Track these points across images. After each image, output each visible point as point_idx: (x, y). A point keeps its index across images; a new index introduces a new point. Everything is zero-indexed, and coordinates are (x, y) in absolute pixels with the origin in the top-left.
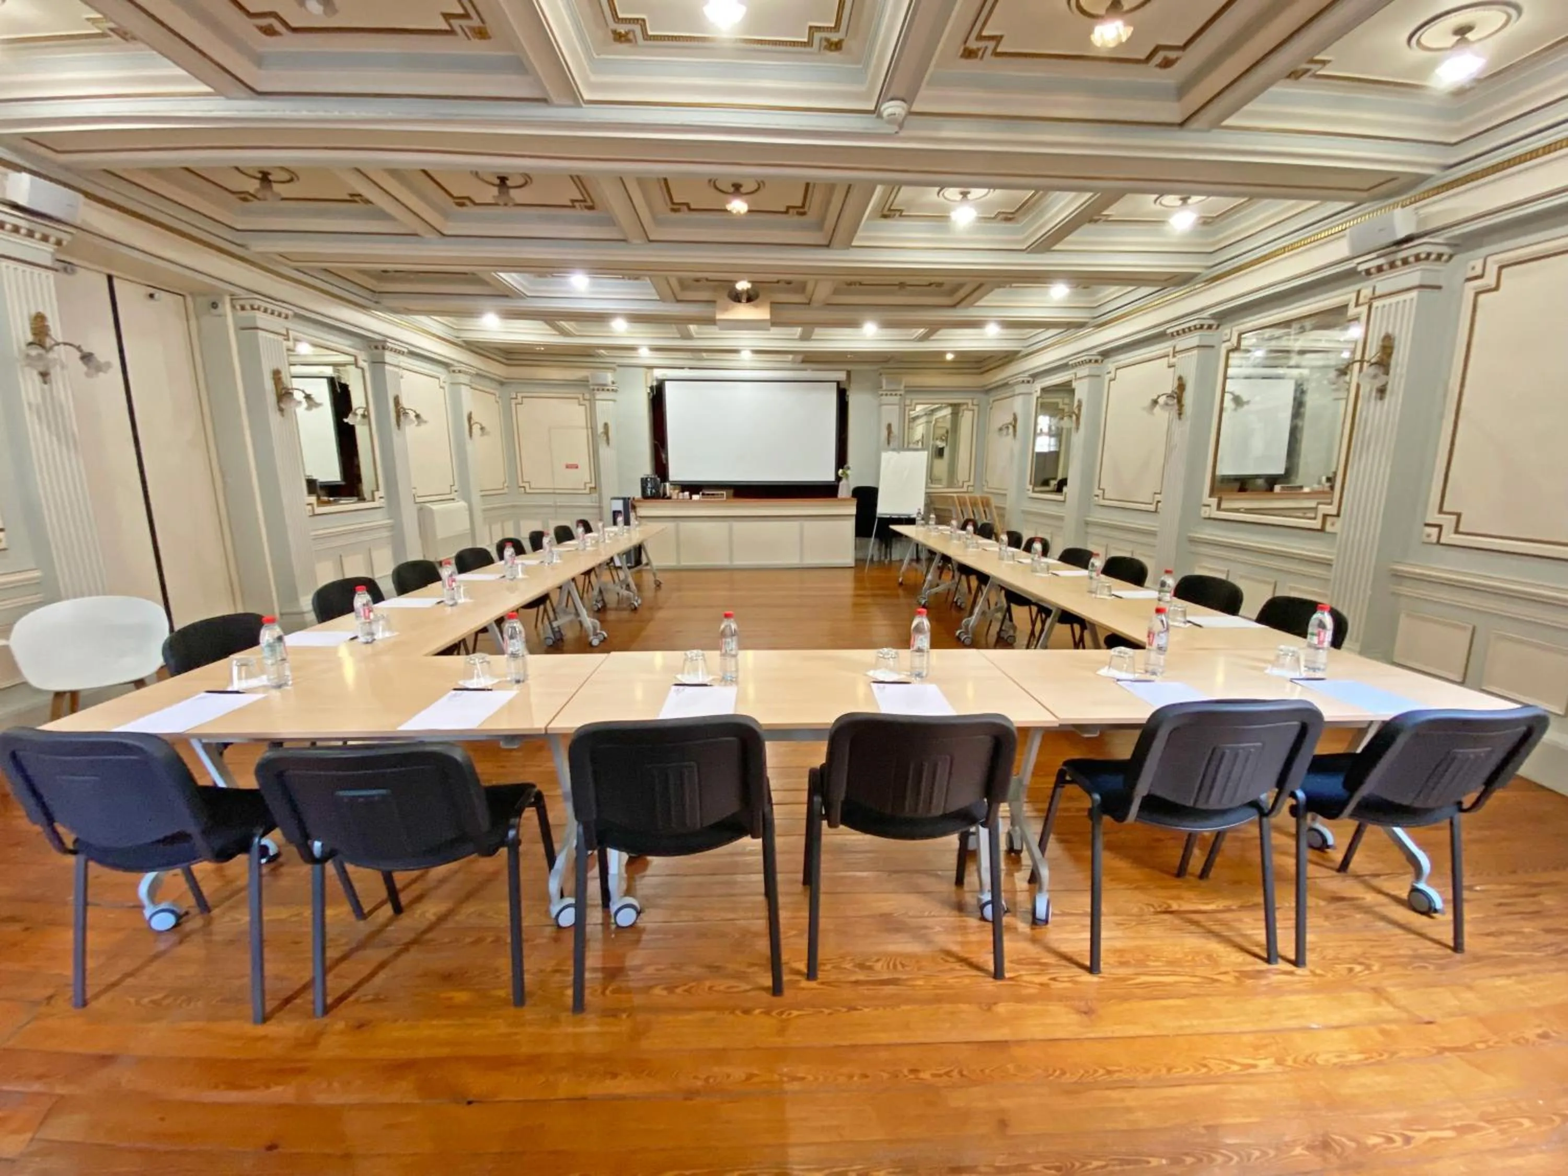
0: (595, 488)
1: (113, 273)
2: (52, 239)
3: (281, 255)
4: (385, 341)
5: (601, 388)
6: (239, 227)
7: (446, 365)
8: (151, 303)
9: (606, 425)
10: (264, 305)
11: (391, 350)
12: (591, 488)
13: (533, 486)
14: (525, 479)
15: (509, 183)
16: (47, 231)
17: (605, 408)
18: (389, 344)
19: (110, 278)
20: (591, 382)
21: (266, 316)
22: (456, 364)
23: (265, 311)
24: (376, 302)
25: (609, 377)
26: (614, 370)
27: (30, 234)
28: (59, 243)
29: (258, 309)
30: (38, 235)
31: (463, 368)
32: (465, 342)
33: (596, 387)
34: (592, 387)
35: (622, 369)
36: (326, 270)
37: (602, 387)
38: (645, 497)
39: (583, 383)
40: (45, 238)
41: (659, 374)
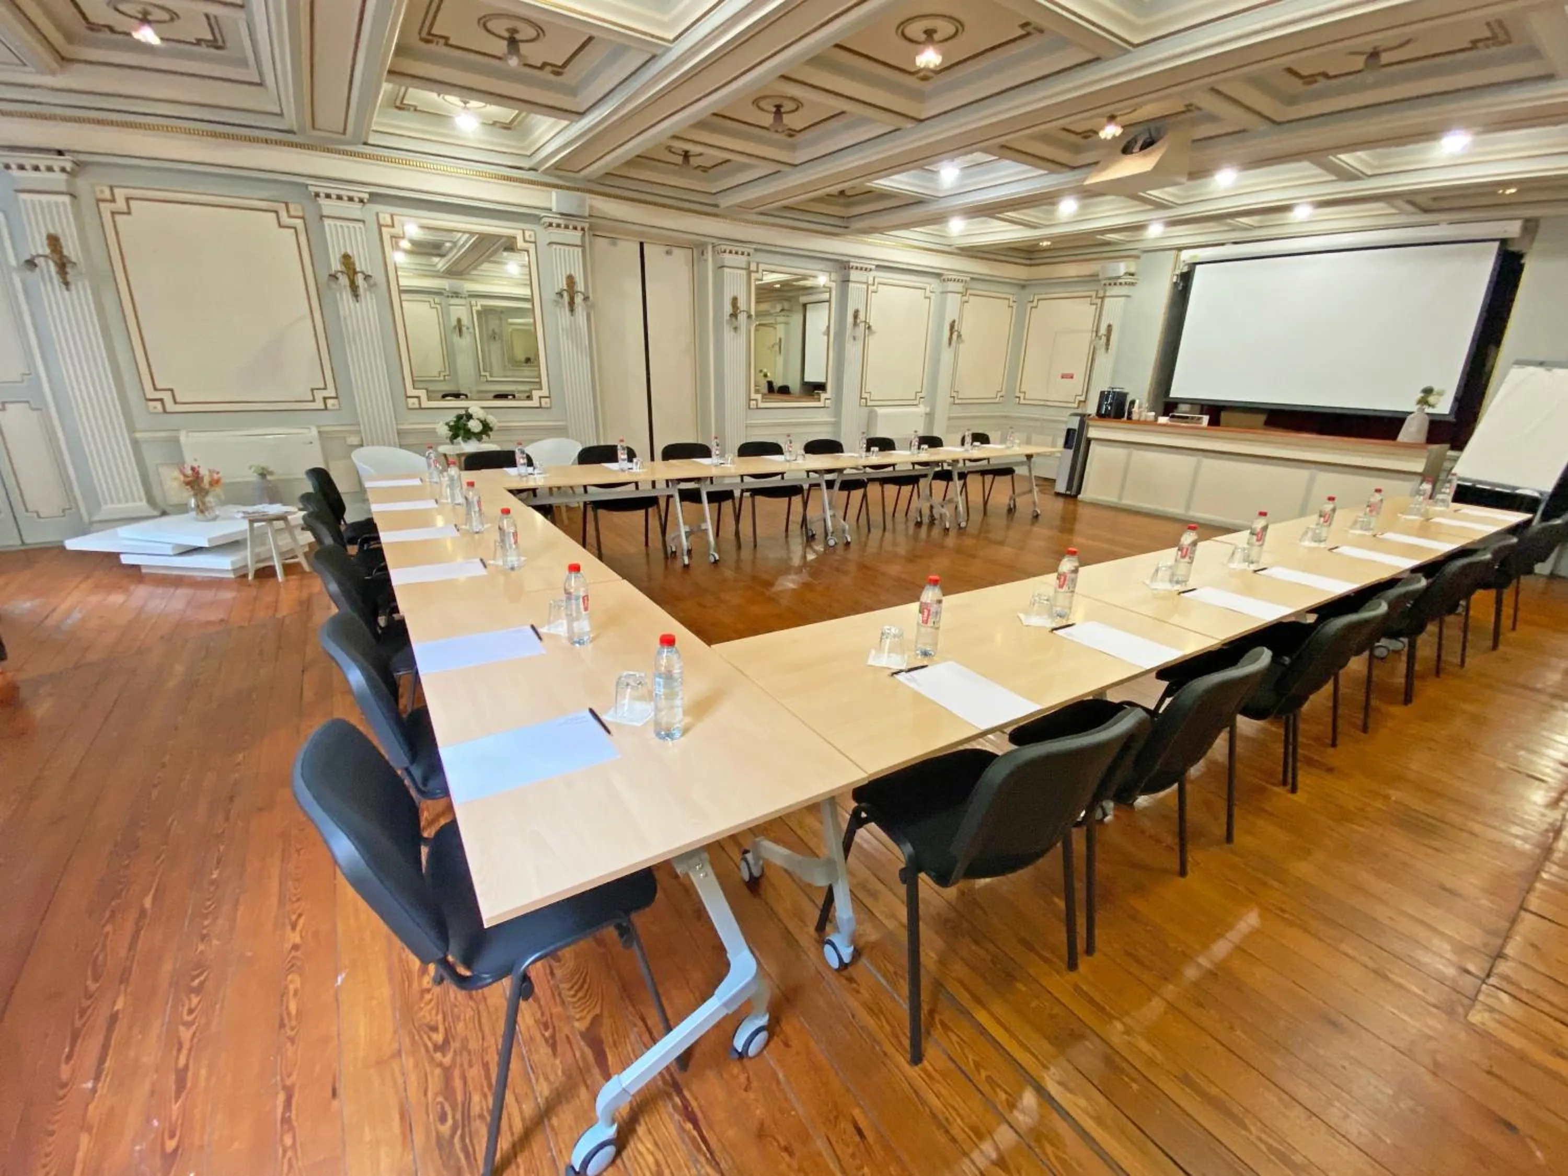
0: (1085, 402)
1: (642, 240)
2: (579, 228)
3: (740, 207)
4: (849, 262)
5: (1112, 282)
6: (714, 191)
7: (938, 275)
8: (669, 257)
9: (1110, 326)
10: (728, 248)
11: (857, 268)
12: (1080, 402)
13: (1027, 397)
14: (1023, 390)
15: (783, 110)
16: (576, 223)
17: (1114, 308)
18: (851, 264)
19: (642, 244)
20: (1101, 277)
21: (733, 256)
22: (946, 272)
23: (731, 252)
24: (846, 227)
25: (1122, 268)
26: (1137, 257)
27: (567, 227)
28: (583, 229)
29: (725, 252)
30: (571, 227)
31: (953, 276)
32: (958, 248)
33: (1107, 282)
34: (1103, 282)
35: (1146, 254)
36: (786, 208)
37: (1114, 281)
38: (1100, 415)
39: (1093, 278)
40: (575, 228)
41: (1186, 256)
